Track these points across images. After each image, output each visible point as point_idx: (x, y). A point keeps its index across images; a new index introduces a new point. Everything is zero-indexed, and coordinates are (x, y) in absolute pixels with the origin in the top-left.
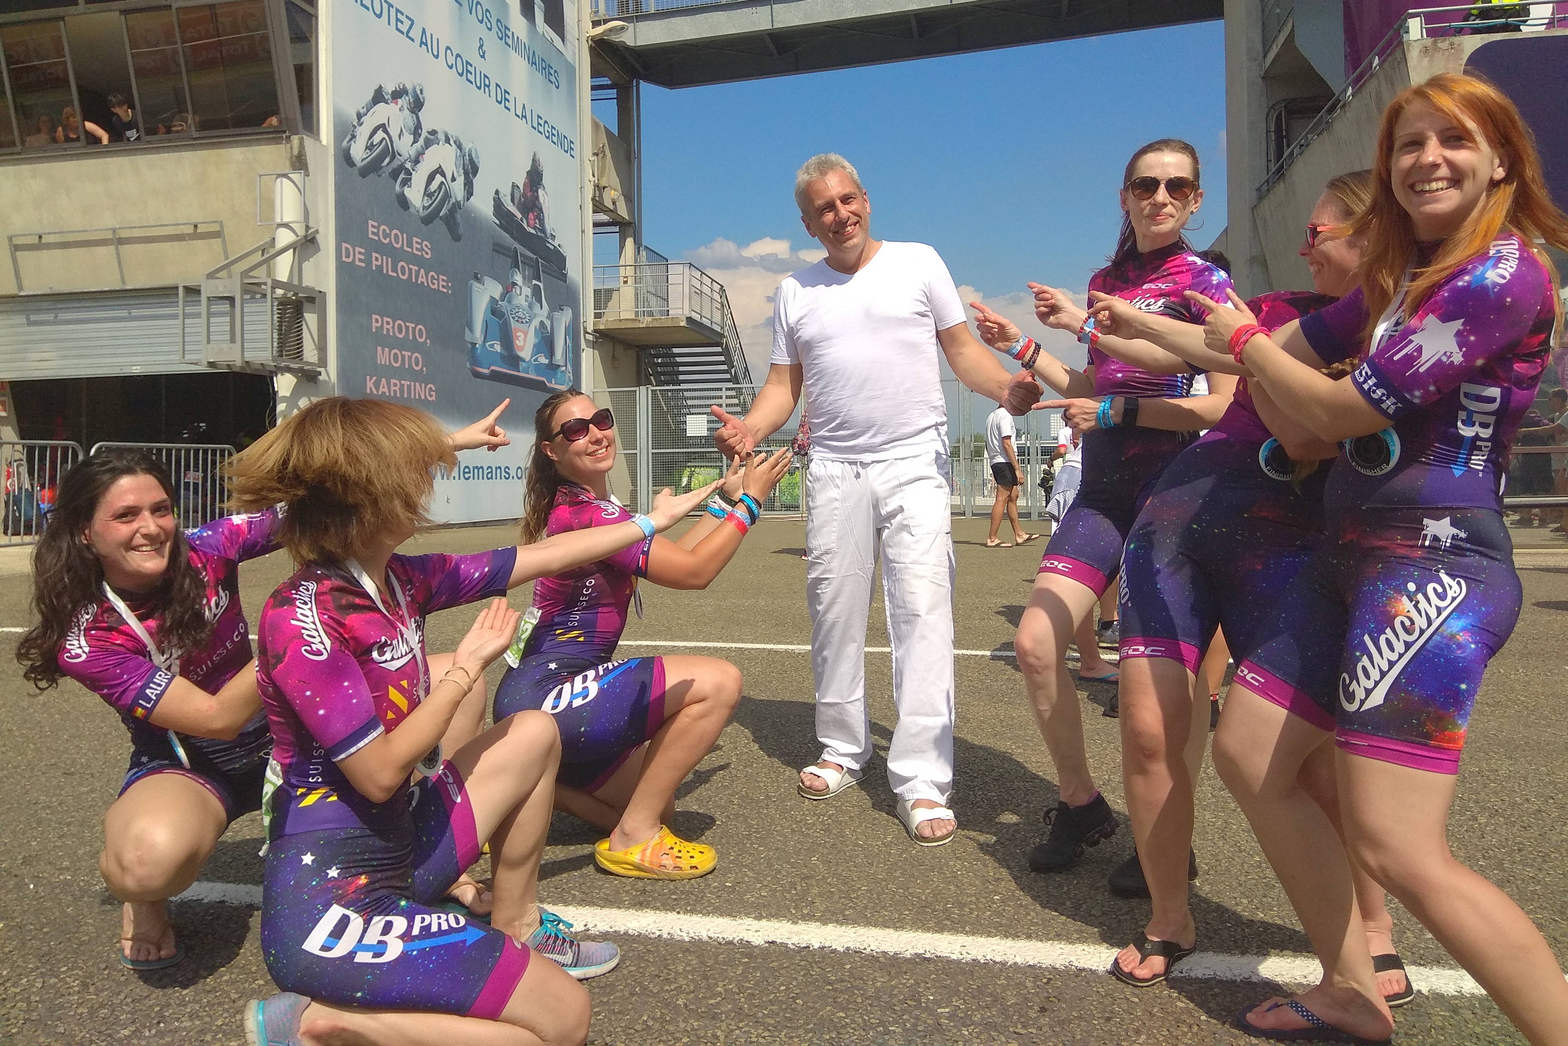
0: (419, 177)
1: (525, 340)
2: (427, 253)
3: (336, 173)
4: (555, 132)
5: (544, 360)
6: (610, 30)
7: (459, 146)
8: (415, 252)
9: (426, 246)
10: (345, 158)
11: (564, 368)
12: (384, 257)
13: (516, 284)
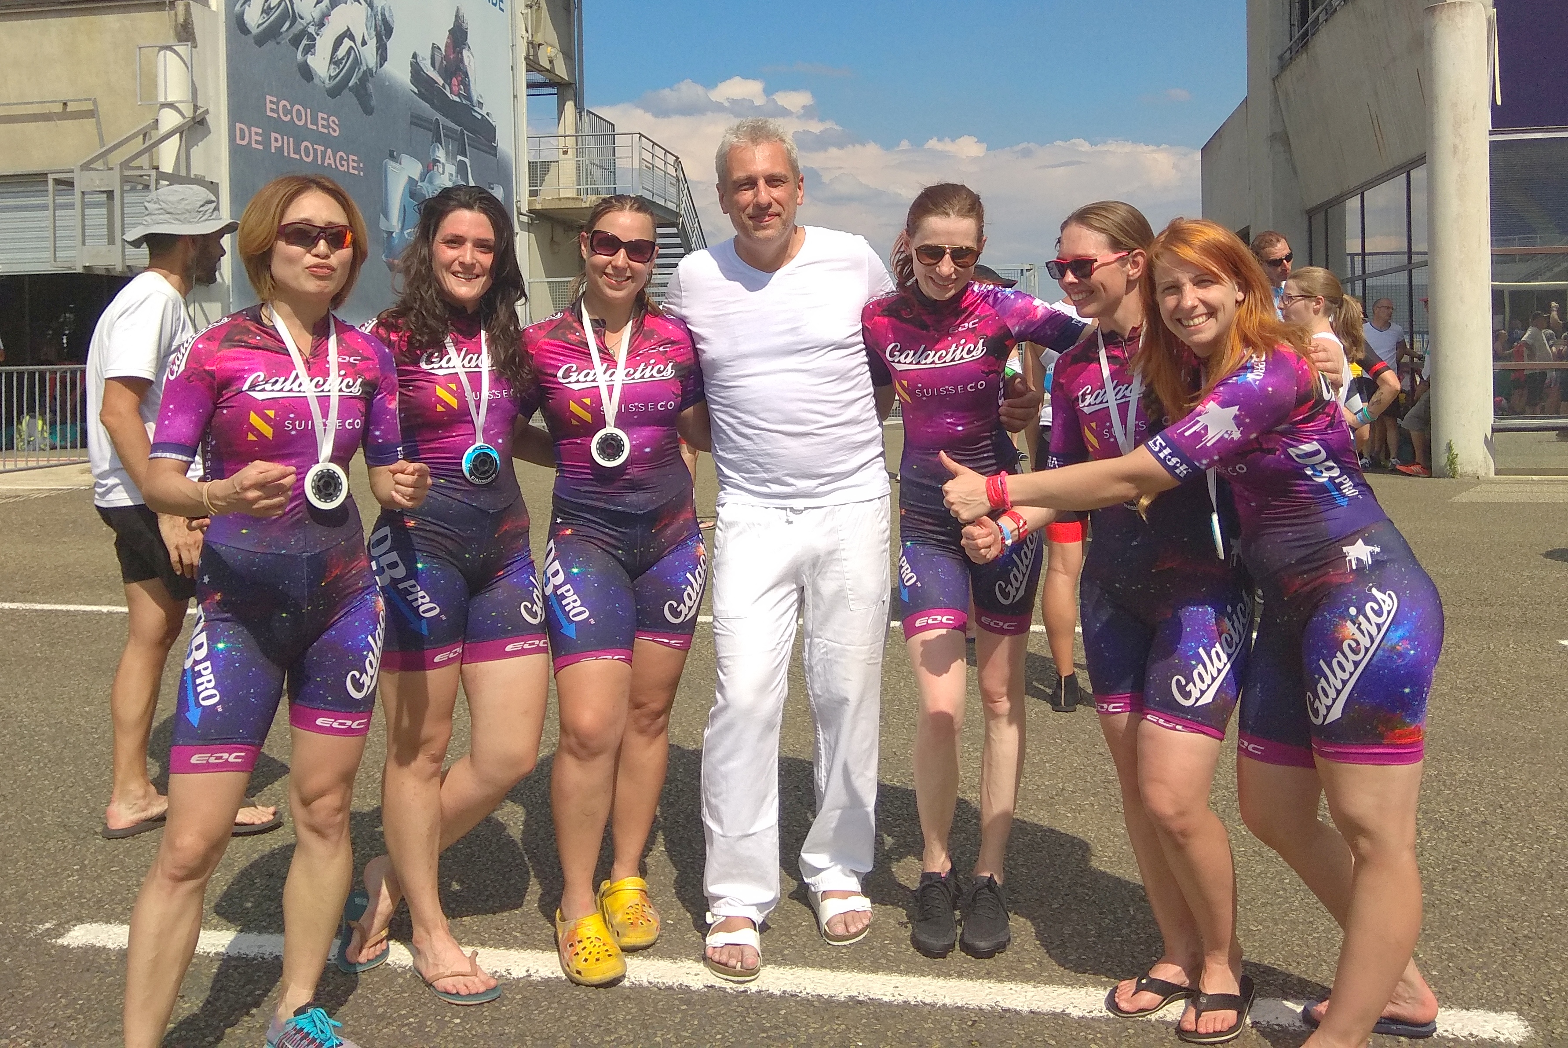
0: (324, 43)
2: (335, 131)
3: (229, 41)
7: (371, 5)
8: (320, 129)
9: (333, 122)
10: (238, 25)
12: (285, 138)
13: (439, 161)
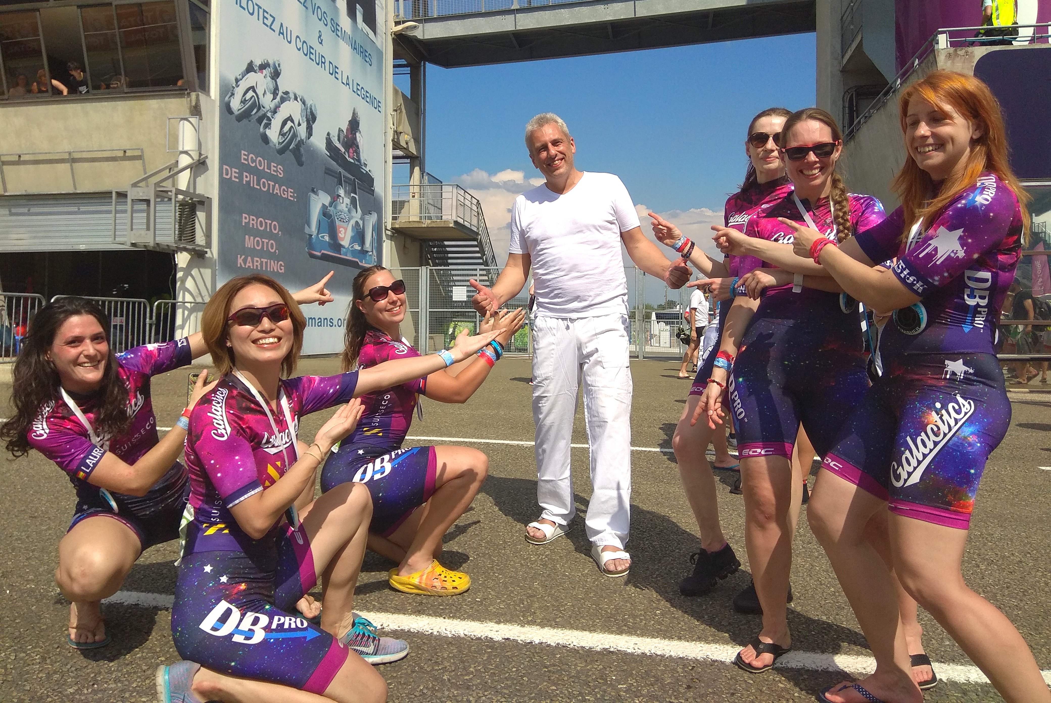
0: (276, 123)
1: (345, 233)
2: (281, 174)
3: (221, 119)
4: (368, 95)
6: (407, 28)
7: (304, 103)
8: (272, 172)
9: (280, 169)
10: (226, 108)
11: (371, 253)
12: (252, 176)
13: (340, 196)
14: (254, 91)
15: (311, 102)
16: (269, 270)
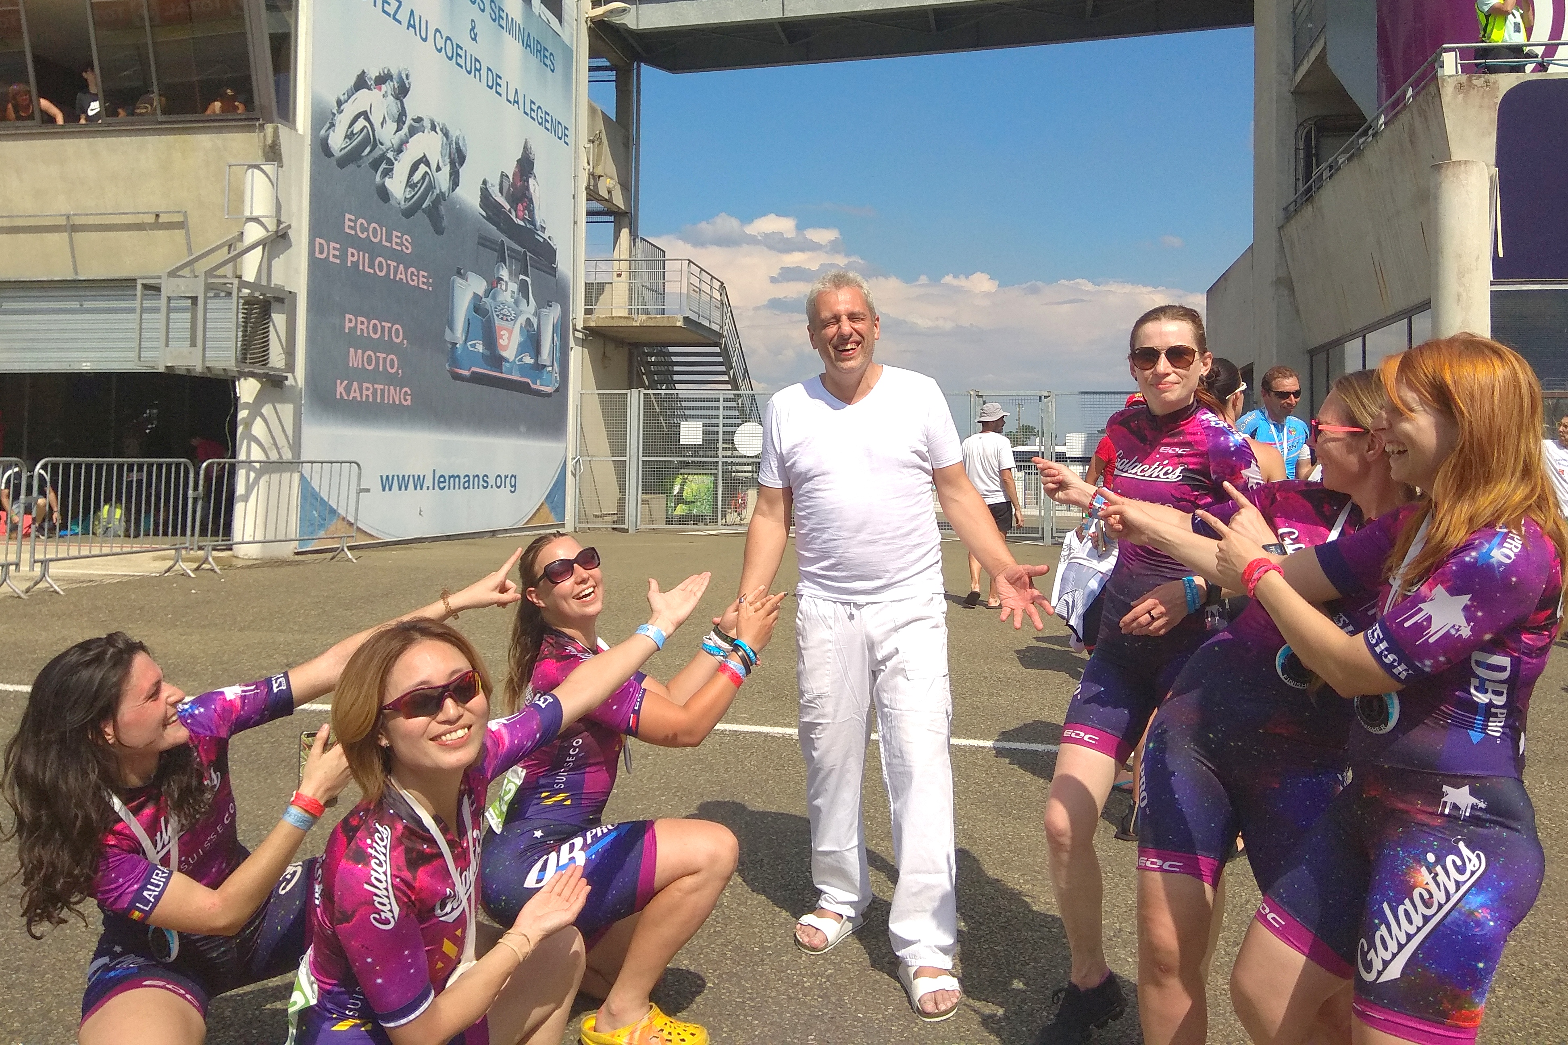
0: (402, 167)
1: (509, 339)
2: (407, 248)
3: (313, 163)
4: (548, 118)
5: (529, 360)
6: (611, 12)
7: (446, 134)
8: (394, 246)
9: (406, 240)
10: (322, 148)
11: (550, 368)
12: (361, 253)
13: (502, 280)
14: (367, 119)
15: (457, 133)
16: (386, 401)
